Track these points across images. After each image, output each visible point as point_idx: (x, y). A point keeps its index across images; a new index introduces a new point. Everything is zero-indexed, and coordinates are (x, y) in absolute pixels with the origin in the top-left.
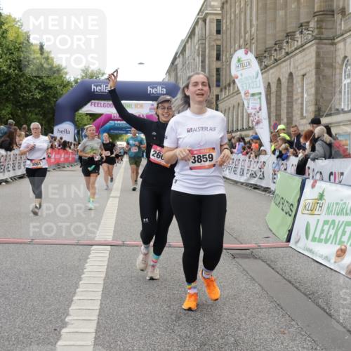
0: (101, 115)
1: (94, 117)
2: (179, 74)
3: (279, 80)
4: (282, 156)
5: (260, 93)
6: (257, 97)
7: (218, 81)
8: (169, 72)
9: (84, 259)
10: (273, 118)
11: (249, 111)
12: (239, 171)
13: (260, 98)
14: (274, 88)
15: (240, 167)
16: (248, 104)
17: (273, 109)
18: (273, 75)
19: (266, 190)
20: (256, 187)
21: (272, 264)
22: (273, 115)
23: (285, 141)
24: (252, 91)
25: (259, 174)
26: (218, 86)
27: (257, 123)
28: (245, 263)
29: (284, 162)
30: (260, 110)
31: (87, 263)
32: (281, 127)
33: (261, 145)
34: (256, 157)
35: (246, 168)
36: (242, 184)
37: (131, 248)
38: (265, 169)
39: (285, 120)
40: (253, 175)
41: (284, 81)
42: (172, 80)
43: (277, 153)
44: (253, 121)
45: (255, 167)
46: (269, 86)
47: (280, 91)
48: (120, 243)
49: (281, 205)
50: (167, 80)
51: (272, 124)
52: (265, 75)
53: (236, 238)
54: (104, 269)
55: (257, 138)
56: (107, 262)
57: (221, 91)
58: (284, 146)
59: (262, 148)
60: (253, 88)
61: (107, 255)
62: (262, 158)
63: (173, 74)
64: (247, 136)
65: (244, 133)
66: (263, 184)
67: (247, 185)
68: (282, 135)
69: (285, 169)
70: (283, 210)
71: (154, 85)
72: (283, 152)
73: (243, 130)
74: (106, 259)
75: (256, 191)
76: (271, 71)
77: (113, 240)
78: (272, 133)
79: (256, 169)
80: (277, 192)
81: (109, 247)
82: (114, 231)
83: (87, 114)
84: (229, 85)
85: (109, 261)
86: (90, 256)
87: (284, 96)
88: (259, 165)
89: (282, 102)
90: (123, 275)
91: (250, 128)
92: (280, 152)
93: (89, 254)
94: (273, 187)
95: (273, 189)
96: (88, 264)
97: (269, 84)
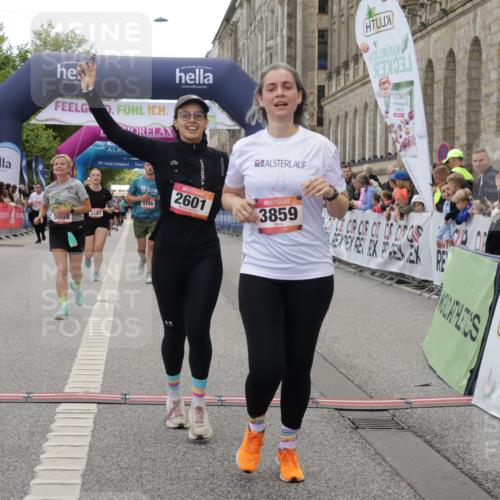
0: (78, 128)
1: (62, 131)
2: (241, 44)
3: (451, 54)
4: (457, 216)
5: (411, 83)
6: (405, 91)
7: (323, 56)
8: (219, 38)
9: (42, 431)
10: (438, 135)
11: (389, 121)
12: (366, 245)
13: (411, 93)
14: (439, 72)
15: (368, 237)
16: (388, 106)
17: (438, 116)
18: (438, 42)
19: (424, 285)
20: (401, 280)
21: (436, 442)
22: (438, 128)
23: (462, 183)
24: (395, 79)
25: (407, 252)
26: (322, 67)
27: (405, 146)
28: (380, 439)
29: (461, 227)
30: (411, 117)
31: (47, 440)
32: (454, 153)
33: (413, 191)
34: (402, 216)
35: (381, 240)
36: (373, 272)
37: (140, 409)
38: (421, 242)
39: (463, 139)
40: (395, 256)
41: (462, 57)
42: (227, 56)
43: (447, 208)
44: (395, 141)
45: (400, 238)
46: (429, 67)
47: (453, 77)
48: (117, 397)
49: (454, 318)
50: (215, 55)
51: (437, 146)
52: (421, 43)
53: (360, 387)
54: (83, 453)
55: (404, 178)
56: (89, 439)
57: (330, 78)
58: (460, 193)
59: (415, 198)
60: (397, 72)
61: (90, 423)
62: (415, 219)
63: (228, 42)
64: (383, 172)
65: (376, 167)
66: (418, 273)
67: (383, 274)
68: (457, 170)
69: (464, 243)
70: (458, 327)
71: (188, 65)
72: (459, 206)
73: (374, 159)
74: (88, 432)
75: (403, 287)
76: (434, 36)
77: (102, 392)
78: (434, 166)
79: (403, 241)
80: (445, 290)
81: (94, 407)
82: (105, 373)
83: (48, 127)
84: (346, 65)
85: (93, 436)
86: (53, 426)
87: (462, 89)
88: (409, 233)
89: (457, 100)
90: (122, 464)
91: (389, 157)
92: (453, 206)
93: (52, 421)
94: (437, 278)
95: (437, 282)
96: (48, 443)
97: (430, 61)
